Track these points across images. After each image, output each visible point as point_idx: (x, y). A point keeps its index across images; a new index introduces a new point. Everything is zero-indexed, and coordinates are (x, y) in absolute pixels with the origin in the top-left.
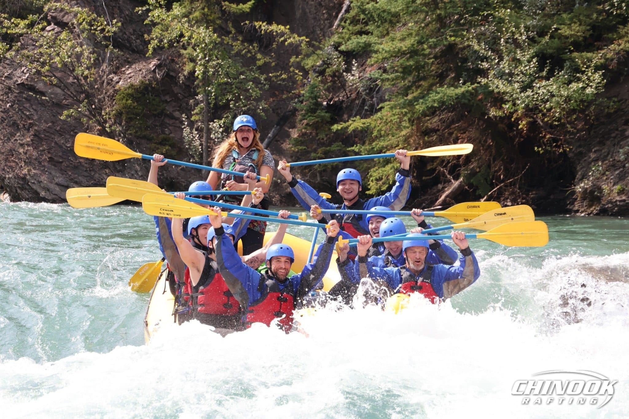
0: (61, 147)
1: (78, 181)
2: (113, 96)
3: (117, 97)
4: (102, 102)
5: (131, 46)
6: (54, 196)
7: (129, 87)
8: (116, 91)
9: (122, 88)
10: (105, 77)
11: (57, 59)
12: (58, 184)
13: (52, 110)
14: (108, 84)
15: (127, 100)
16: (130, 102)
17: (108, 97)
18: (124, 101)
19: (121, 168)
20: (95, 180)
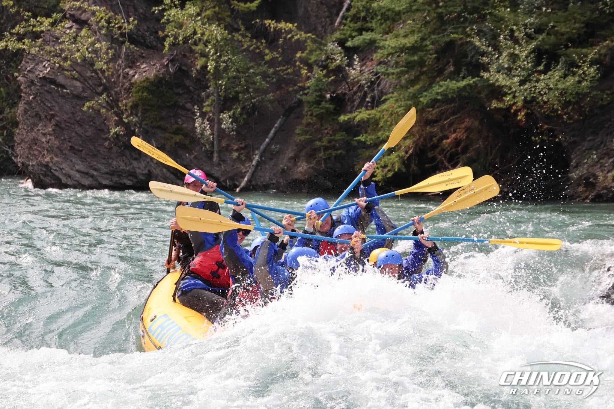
0: (80, 136)
1: (97, 168)
2: (129, 89)
3: (134, 89)
4: (119, 95)
5: (145, 41)
6: (75, 182)
7: (144, 81)
8: (132, 84)
9: (138, 82)
10: (121, 71)
11: (77, 55)
12: (78, 171)
13: (72, 102)
14: (124, 77)
15: (143, 92)
16: (145, 94)
17: (125, 89)
18: (140, 94)
19: (137, 156)
20: (113, 167)
